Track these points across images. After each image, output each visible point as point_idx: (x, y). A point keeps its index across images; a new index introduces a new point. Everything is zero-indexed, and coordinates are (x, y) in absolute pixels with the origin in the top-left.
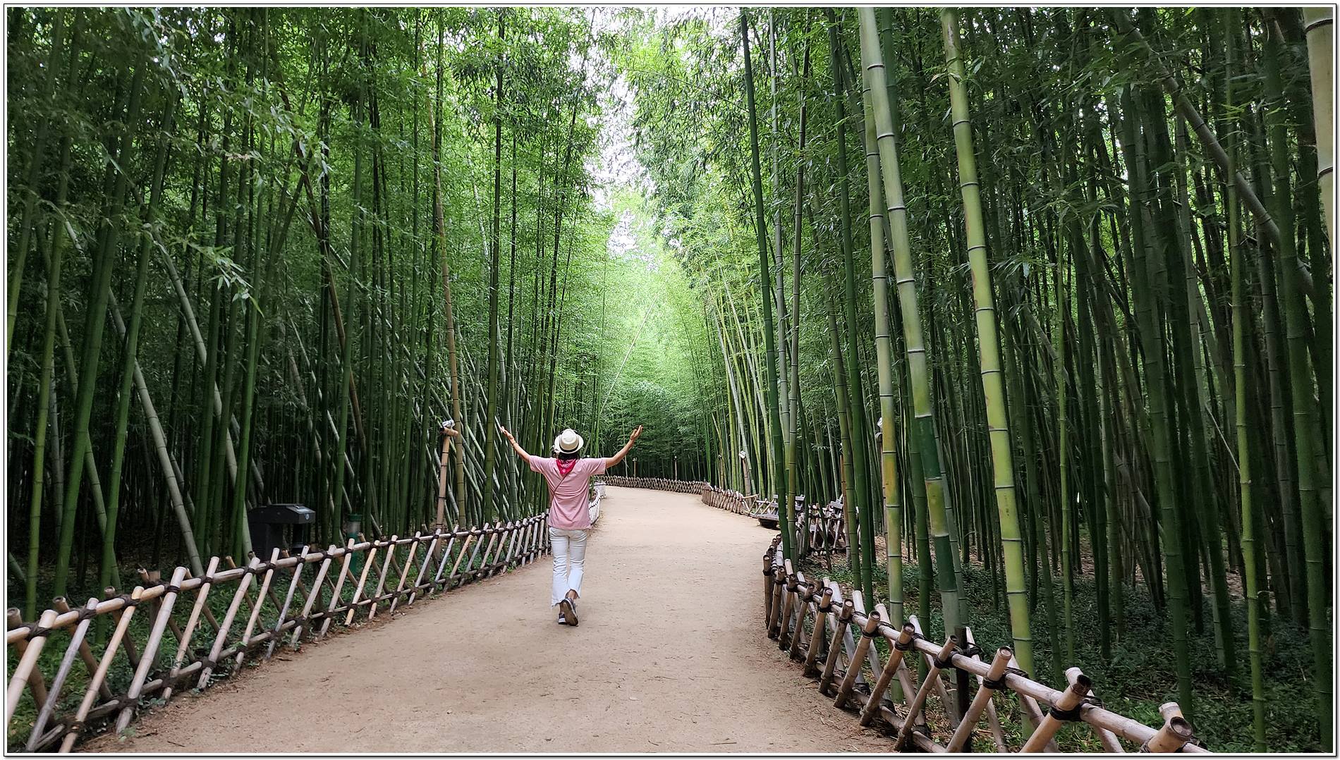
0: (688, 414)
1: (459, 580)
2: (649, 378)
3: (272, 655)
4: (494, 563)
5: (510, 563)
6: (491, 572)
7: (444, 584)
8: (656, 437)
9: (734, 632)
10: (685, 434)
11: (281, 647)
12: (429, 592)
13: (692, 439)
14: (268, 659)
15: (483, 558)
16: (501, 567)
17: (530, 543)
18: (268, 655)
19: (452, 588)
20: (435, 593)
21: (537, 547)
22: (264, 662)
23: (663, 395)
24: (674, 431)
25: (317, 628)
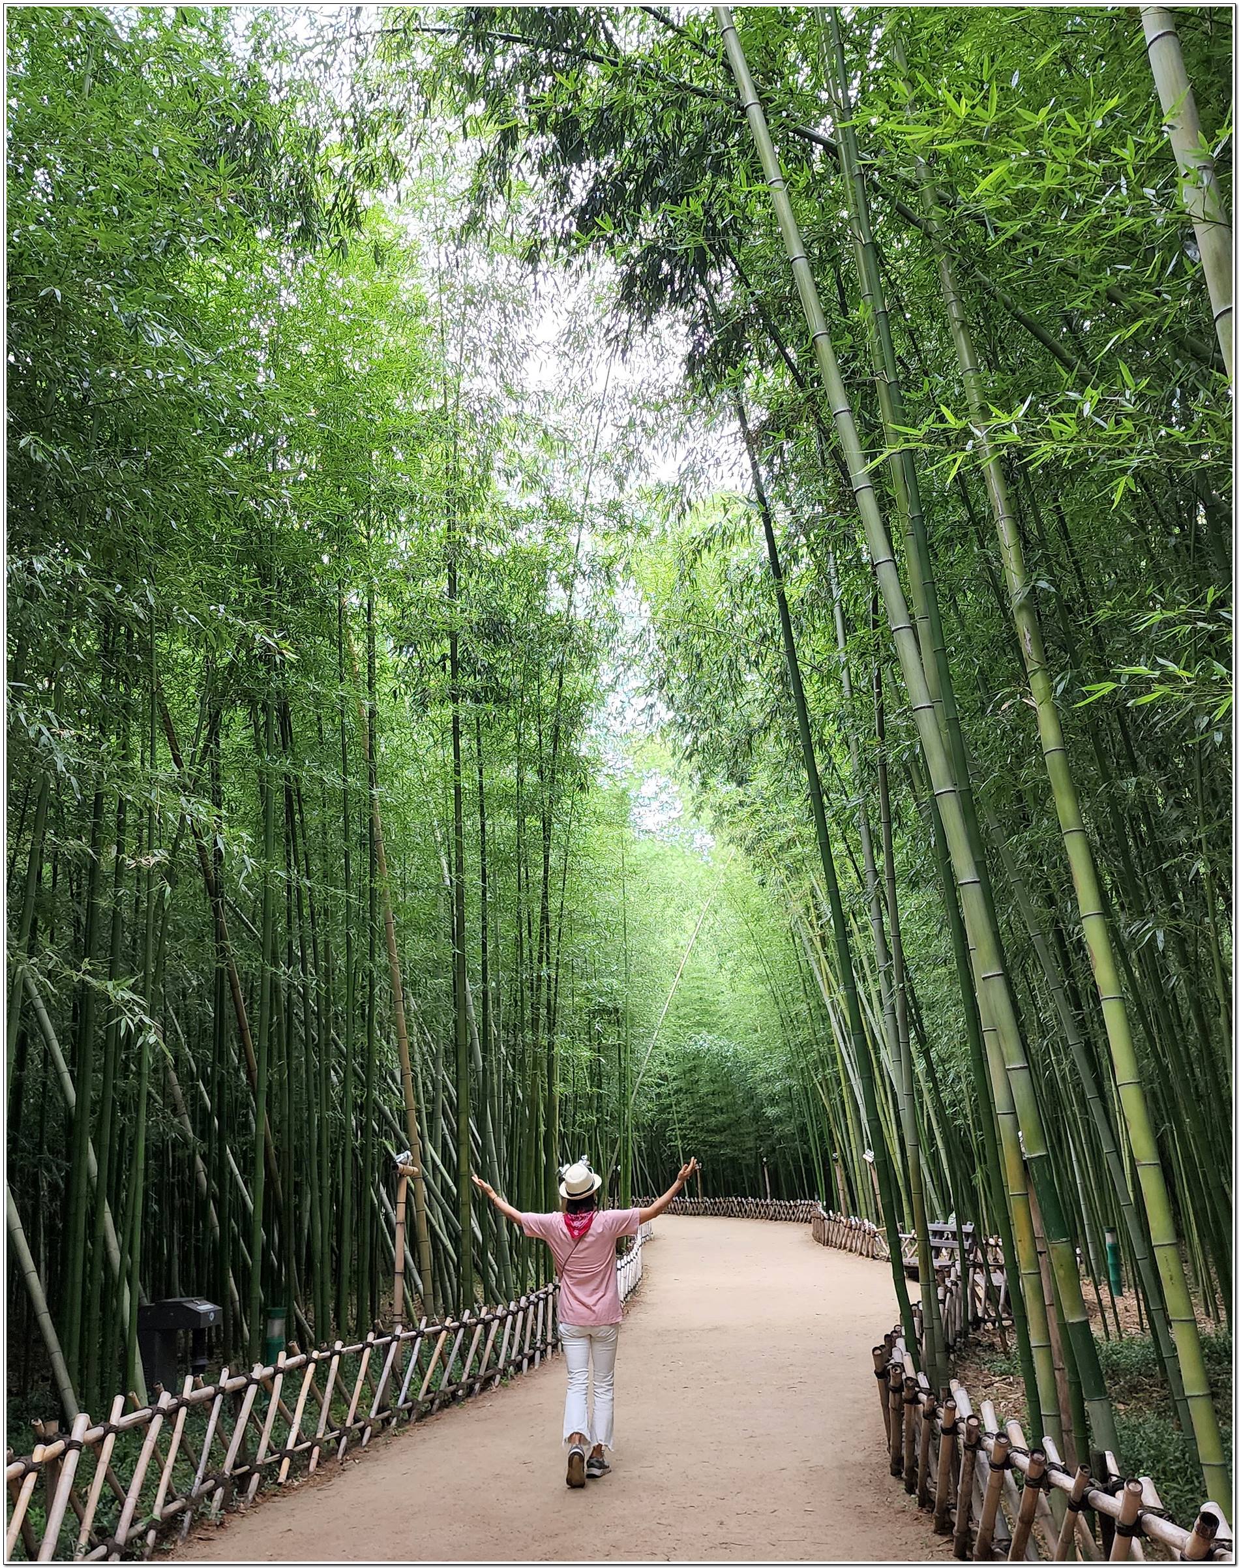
0: (778, 1086)
1: (432, 1402)
2: (711, 1027)
3: (189, 1533)
4: (482, 1372)
5: (505, 1369)
6: (477, 1386)
7: (410, 1411)
8: (730, 1125)
9: (842, 1468)
10: (778, 1120)
11: (200, 1520)
12: (389, 1423)
13: (789, 1128)
14: (184, 1539)
15: (464, 1365)
16: (492, 1378)
17: (533, 1335)
18: (184, 1532)
19: (422, 1416)
20: (399, 1425)
21: (544, 1341)
22: (179, 1543)
23: (735, 1056)
24: (757, 1116)
25: (243, 1490)
